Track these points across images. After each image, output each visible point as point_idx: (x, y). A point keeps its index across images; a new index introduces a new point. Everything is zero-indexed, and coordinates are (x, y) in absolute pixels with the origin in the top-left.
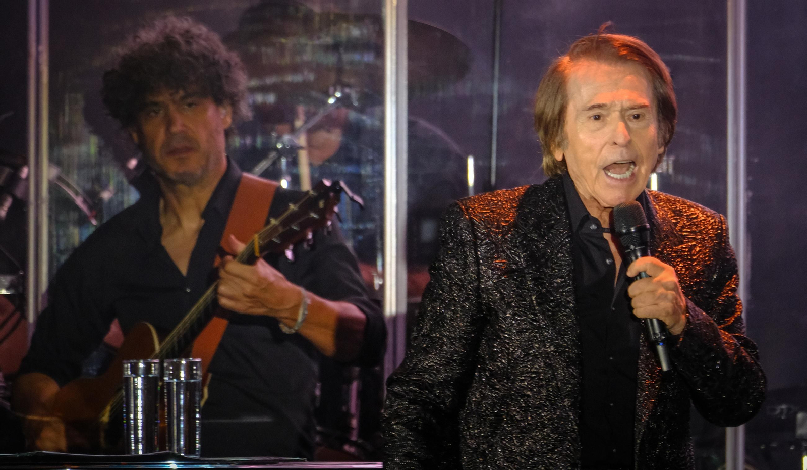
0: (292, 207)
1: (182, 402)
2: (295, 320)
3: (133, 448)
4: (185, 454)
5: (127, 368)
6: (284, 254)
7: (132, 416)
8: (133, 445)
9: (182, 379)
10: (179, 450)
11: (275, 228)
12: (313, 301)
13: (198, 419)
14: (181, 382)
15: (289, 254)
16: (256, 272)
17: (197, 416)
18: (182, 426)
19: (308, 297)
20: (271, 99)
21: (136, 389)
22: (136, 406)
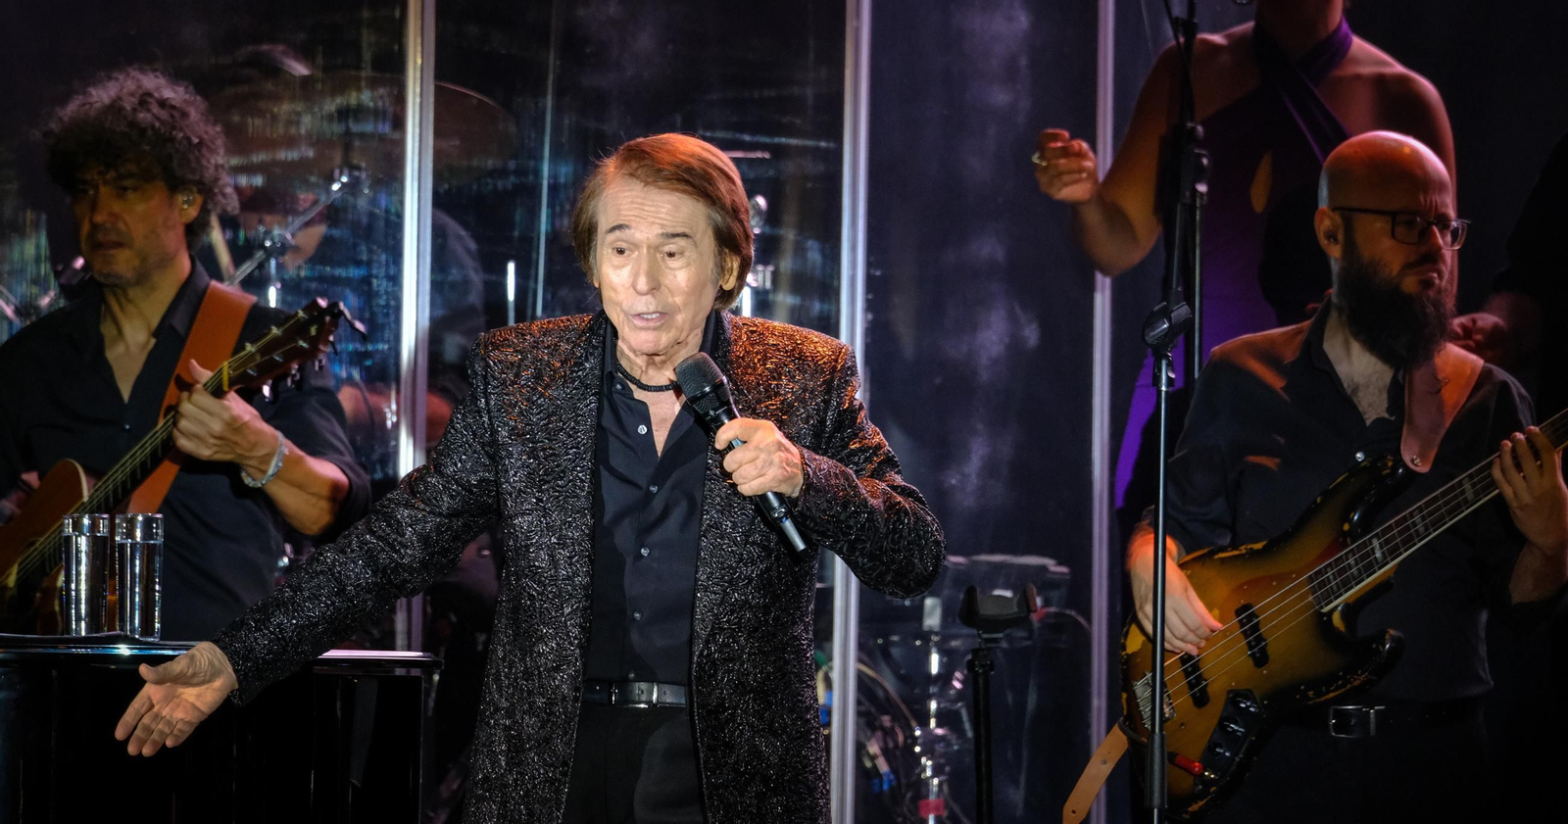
0: (275, 331)
1: (137, 570)
2: (264, 472)
3: (74, 627)
4: (141, 635)
5: (68, 524)
6: (260, 390)
7: (73, 586)
8: (74, 623)
9: (138, 539)
10: (133, 630)
11: (252, 356)
12: (291, 452)
13: (158, 592)
14: (137, 543)
15: (266, 390)
16: (227, 409)
17: (157, 587)
18: (137, 600)
19: (287, 446)
20: (258, 181)
21: (78, 551)
22: (78, 574)
